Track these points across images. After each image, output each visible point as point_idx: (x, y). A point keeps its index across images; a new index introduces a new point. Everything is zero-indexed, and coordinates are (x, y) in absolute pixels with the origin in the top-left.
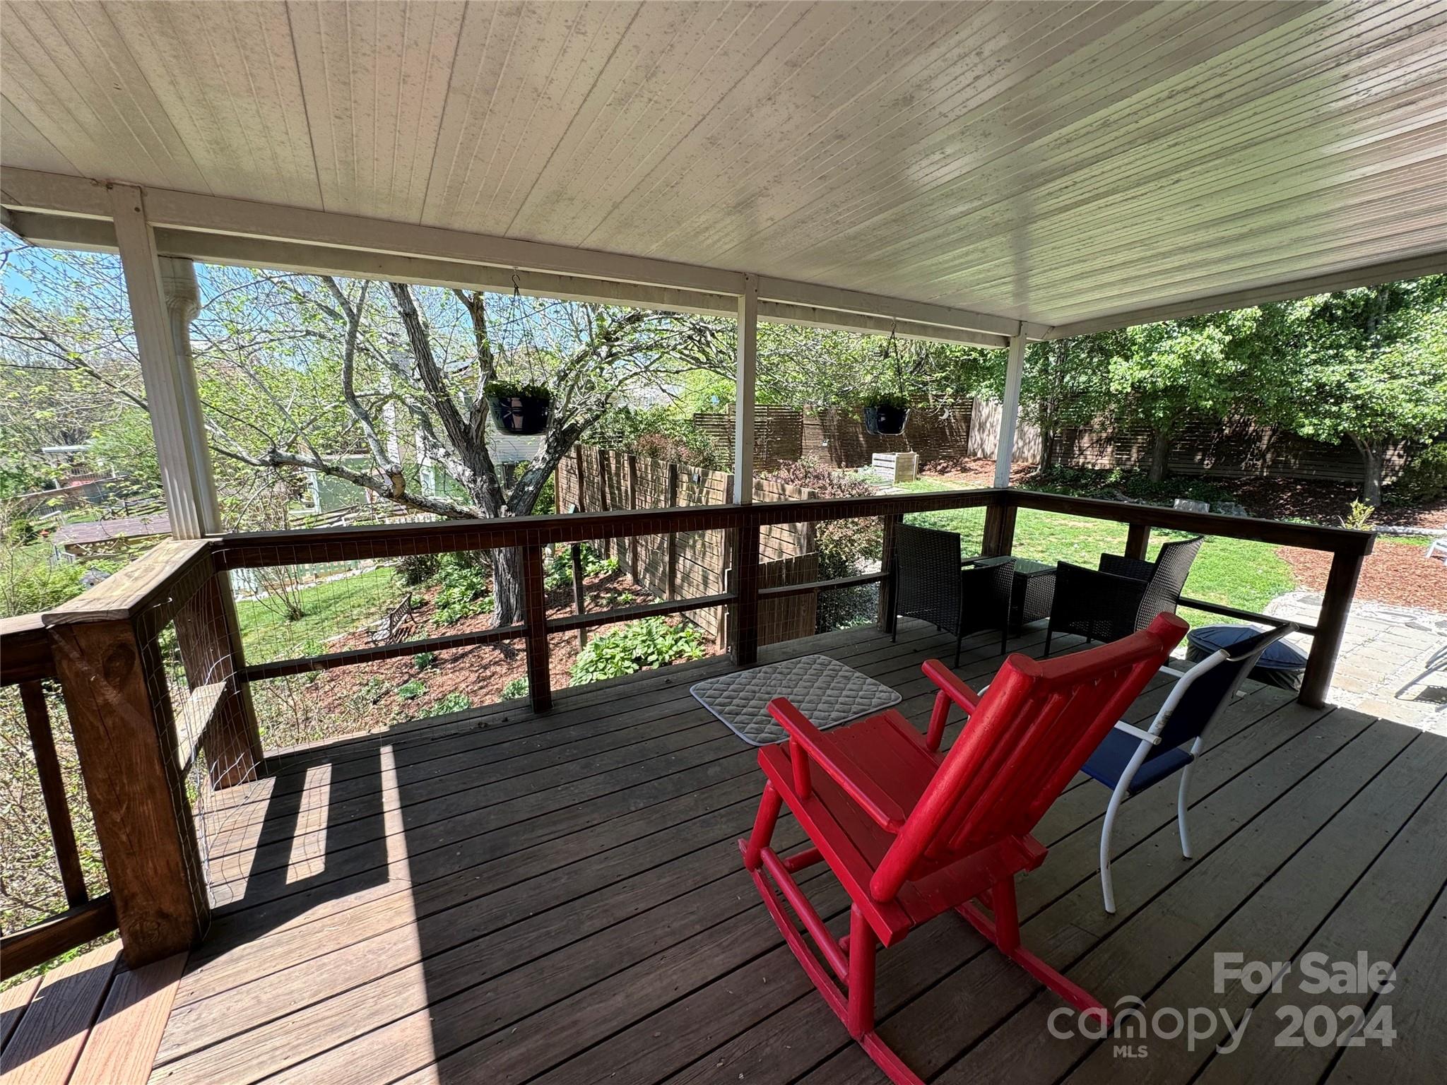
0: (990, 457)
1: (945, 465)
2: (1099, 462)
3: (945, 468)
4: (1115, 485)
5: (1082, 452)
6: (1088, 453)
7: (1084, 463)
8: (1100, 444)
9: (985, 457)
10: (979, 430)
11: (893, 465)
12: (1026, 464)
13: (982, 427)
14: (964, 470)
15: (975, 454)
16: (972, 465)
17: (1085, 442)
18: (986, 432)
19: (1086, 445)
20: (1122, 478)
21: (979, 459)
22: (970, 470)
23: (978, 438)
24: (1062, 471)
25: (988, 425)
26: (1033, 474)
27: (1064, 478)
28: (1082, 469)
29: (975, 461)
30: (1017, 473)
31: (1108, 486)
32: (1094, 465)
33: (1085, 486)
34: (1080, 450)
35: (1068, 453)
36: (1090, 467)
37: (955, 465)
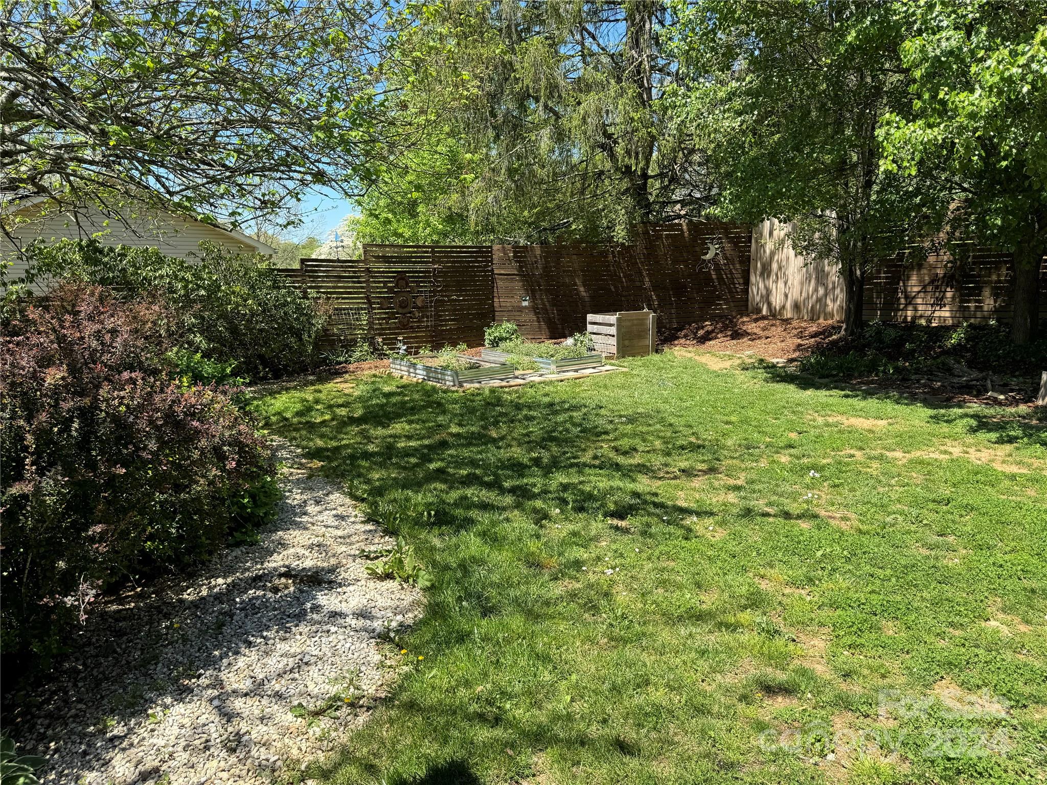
0: (780, 313)
1: (710, 328)
2: (937, 314)
3: (708, 333)
4: (958, 350)
5: (910, 300)
6: (919, 301)
7: (914, 318)
8: (935, 285)
9: (774, 314)
10: (762, 274)
11: (613, 330)
12: (830, 322)
13: (766, 271)
14: (737, 335)
15: (759, 310)
16: (752, 327)
17: (913, 285)
18: (773, 277)
19: (916, 289)
20: (968, 340)
21: (764, 318)
22: (746, 334)
23: (761, 285)
24: (879, 332)
25: (775, 266)
26: (834, 337)
27: (881, 341)
28: (912, 326)
29: (756, 320)
30: (812, 337)
31: (947, 352)
32: (929, 320)
33: (910, 355)
34: (906, 297)
35: (891, 305)
36: (923, 322)
37: (725, 328)
